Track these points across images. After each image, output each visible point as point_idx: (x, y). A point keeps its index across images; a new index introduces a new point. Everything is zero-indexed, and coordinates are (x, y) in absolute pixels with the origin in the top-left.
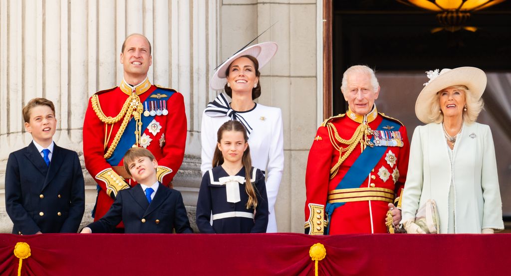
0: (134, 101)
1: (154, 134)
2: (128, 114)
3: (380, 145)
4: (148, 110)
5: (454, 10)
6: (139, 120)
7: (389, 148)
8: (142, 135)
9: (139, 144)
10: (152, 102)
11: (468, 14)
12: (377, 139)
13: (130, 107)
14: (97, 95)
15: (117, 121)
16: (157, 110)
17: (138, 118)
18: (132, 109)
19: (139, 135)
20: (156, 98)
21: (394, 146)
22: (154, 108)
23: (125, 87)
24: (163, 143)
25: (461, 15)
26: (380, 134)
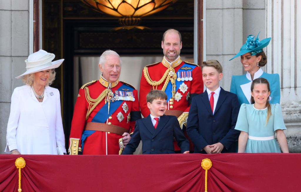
0: (171, 72)
1: (184, 92)
2: (167, 80)
3: (118, 100)
4: (180, 77)
5: (130, 16)
6: (174, 84)
7: (123, 101)
8: (176, 93)
9: (174, 99)
10: (182, 72)
11: (139, 19)
12: (117, 96)
13: (168, 76)
14: (147, 68)
15: (159, 84)
16: (186, 77)
17: (173, 83)
18: (170, 77)
19: (174, 93)
20: (185, 70)
21: (128, 100)
22: (184, 76)
23: (166, 63)
24: (188, 98)
25: (134, 19)
26: (119, 93)
